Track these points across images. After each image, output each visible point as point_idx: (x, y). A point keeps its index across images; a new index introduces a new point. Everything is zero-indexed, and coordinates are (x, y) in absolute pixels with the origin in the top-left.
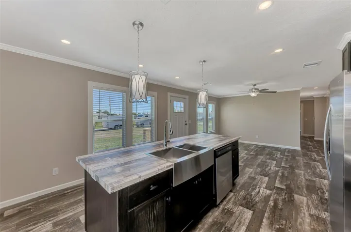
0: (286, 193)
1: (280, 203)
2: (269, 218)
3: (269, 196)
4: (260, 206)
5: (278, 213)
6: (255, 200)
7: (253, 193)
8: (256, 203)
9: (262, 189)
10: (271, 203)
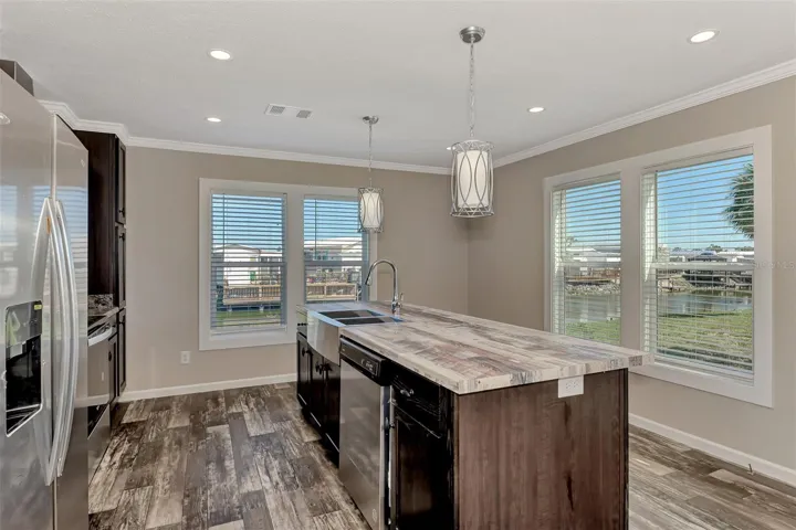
0: (205, 507)
1: (213, 475)
2: (224, 440)
3: (241, 475)
4: (246, 449)
5: (214, 454)
6: (262, 452)
7: (276, 463)
8: (255, 450)
9: (268, 486)
10: (229, 464)
